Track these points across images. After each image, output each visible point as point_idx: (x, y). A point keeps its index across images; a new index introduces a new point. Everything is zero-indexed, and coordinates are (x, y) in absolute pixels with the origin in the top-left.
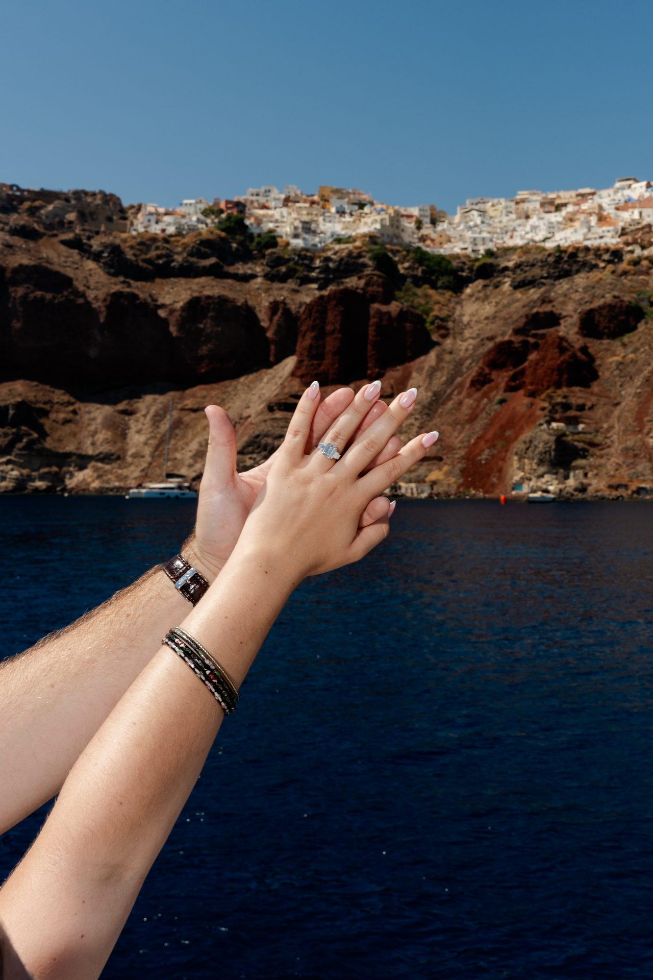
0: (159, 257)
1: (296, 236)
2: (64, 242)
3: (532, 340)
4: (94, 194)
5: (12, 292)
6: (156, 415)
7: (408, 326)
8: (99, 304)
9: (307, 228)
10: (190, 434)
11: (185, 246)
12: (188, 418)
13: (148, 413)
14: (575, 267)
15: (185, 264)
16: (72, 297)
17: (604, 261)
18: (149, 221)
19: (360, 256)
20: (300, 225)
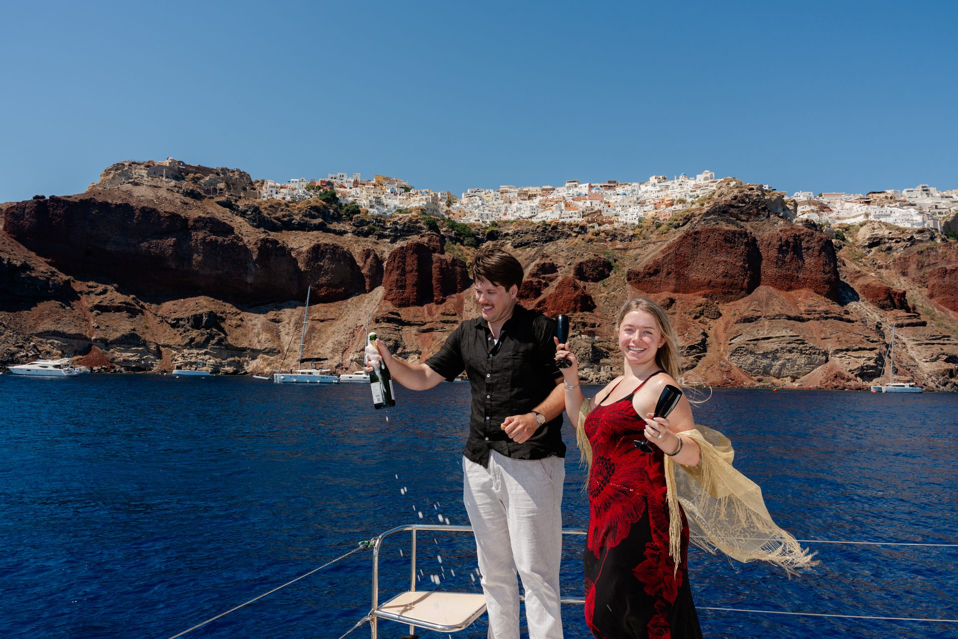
0: (284, 216)
1: (372, 207)
2: (218, 203)
3: (543, 281)
4: (233, 172)
5: (194, 235)
6: (296, 323)
7: (458, 269)
8: (251, 246)
9: (379, 202)
10: (324, 336)
11: (300, 210)
12: (319, 325)
13: (290, 321)
14: (556, 235)
15: (302, 222)
16: (236, 240)
17: (575, 232)
18: (272, 191)
19: (417, 222)
20: (374, 200)
